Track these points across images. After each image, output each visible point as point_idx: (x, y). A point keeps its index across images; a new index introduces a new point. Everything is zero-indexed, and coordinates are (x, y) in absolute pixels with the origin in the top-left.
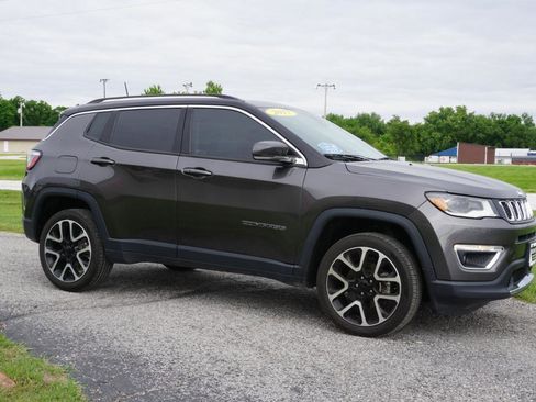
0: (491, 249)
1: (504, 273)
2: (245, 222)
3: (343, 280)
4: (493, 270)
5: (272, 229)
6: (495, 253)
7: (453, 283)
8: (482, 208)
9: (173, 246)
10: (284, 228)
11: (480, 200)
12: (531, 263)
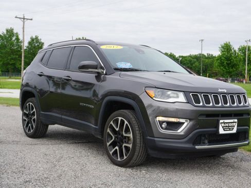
0: (182, 121)
1: (191, 135)
2: (81, 104)
3: (112, 135)
4: (182, 133)
5: (89, 107)
6: (183, 123)
7: (156, 139)
8: (178, 97)
9: (60, 116)
10: (93, 107)
11: (178, 92)
12: (221, 131)
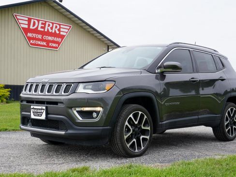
12: (33, 117)
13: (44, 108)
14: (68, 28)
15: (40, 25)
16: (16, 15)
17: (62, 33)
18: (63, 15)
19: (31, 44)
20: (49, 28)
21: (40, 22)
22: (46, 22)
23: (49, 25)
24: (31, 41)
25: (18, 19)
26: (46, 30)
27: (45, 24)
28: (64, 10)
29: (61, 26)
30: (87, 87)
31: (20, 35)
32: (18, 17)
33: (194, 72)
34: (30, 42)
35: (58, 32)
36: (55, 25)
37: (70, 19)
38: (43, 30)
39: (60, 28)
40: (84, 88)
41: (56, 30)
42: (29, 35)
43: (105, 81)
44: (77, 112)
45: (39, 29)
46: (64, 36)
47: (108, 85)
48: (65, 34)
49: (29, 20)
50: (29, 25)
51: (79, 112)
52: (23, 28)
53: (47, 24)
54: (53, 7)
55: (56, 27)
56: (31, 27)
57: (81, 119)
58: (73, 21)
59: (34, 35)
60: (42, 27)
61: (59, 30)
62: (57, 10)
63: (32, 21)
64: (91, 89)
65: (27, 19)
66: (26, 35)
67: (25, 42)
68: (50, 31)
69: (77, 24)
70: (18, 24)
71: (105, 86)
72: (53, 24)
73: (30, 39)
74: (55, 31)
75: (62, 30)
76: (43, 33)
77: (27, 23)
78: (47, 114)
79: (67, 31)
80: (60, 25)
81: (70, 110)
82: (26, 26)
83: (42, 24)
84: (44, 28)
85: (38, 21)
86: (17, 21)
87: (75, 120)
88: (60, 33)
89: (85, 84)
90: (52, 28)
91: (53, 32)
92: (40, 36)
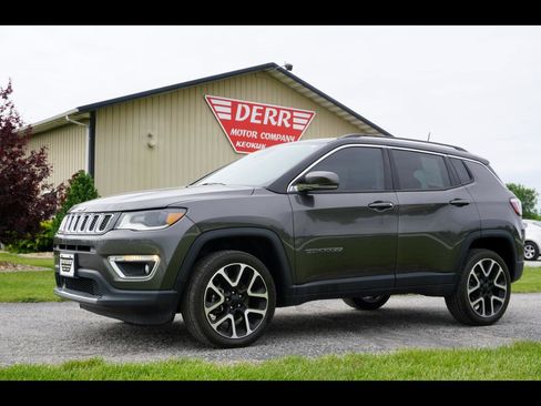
12: (62, 272)
13: (72, 256)
14: (308, 116)
15: (255, 114)
16: (209, 99)
17: (295, 127)
18: (299, 93)
19: (238, 148)
20: (271, 118)
21: (255, 108)
22: (265, 107)
23: (271, 113)
24: (238, 144)
25: (213, 105)
26: (265, 122)
27: (263, 112)
28: (297, 84)
29: (295, 114)
30: (137, 219)
31: (216, 134)
32: (214, 102)
33: (386, 190)
34: (235, 144)
35: (287, 125)
36: (282, 113)
37: (311, 99)
38: (259, 122)
39: (292, 117)
40: (132, 221)
41: (285, 121)
42: (234, 132)
43: (166, 208)
44: (117, 263)
45: (253, 120)
46: (301, 131)
47: (172, 216)
48: (301, 128)
49: (234, 106)
50: (233, 113)
51: (121, 264)
52: (223, 121)
53: (268, 110)
54: (278, 80)
55: (285, 116)
56: (238, 118)
57: (122, 276)
58: (318, 104)
59: (243, 132)
60: (257, 118)
61: (290, 121)
62: (286, 86)
63: (240, 107)
64: (142, 223)
65: (229, 104)
66: (229, 132)
67: (228, 146)
68: (274, 123)
69: (326, 109)
70: (214, 114)
71: (166, 217)
72: (278, 110)
73: (235, 139)
74: (283, 123)
75: (295, 120)
76: (260, 128)
77: (229, 110)
78: (77, 266)
79: (305, 121)
80: (291, 112)
81: (105, 261)
82: (229, 117)
83: (258, 111)
84: (261, 118)
85: (251, 106)
86: (211, 108)
87: (113, 278)
88: (291, 127)
89: (133, 214)
90: (276, 119)
91: (279, 124)
92: (254, 134)
